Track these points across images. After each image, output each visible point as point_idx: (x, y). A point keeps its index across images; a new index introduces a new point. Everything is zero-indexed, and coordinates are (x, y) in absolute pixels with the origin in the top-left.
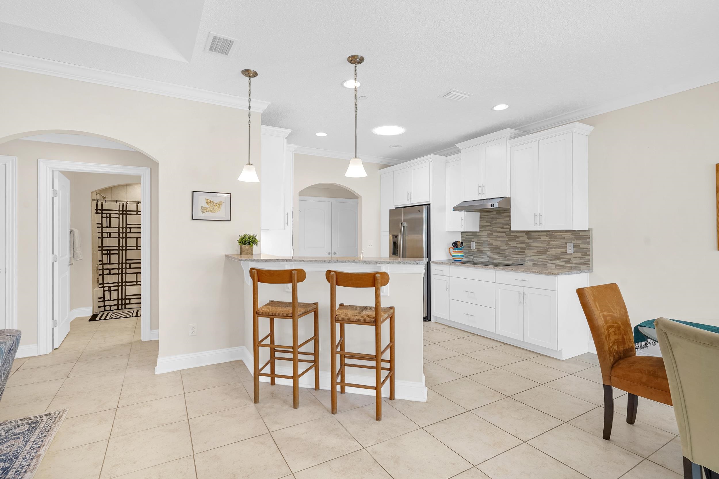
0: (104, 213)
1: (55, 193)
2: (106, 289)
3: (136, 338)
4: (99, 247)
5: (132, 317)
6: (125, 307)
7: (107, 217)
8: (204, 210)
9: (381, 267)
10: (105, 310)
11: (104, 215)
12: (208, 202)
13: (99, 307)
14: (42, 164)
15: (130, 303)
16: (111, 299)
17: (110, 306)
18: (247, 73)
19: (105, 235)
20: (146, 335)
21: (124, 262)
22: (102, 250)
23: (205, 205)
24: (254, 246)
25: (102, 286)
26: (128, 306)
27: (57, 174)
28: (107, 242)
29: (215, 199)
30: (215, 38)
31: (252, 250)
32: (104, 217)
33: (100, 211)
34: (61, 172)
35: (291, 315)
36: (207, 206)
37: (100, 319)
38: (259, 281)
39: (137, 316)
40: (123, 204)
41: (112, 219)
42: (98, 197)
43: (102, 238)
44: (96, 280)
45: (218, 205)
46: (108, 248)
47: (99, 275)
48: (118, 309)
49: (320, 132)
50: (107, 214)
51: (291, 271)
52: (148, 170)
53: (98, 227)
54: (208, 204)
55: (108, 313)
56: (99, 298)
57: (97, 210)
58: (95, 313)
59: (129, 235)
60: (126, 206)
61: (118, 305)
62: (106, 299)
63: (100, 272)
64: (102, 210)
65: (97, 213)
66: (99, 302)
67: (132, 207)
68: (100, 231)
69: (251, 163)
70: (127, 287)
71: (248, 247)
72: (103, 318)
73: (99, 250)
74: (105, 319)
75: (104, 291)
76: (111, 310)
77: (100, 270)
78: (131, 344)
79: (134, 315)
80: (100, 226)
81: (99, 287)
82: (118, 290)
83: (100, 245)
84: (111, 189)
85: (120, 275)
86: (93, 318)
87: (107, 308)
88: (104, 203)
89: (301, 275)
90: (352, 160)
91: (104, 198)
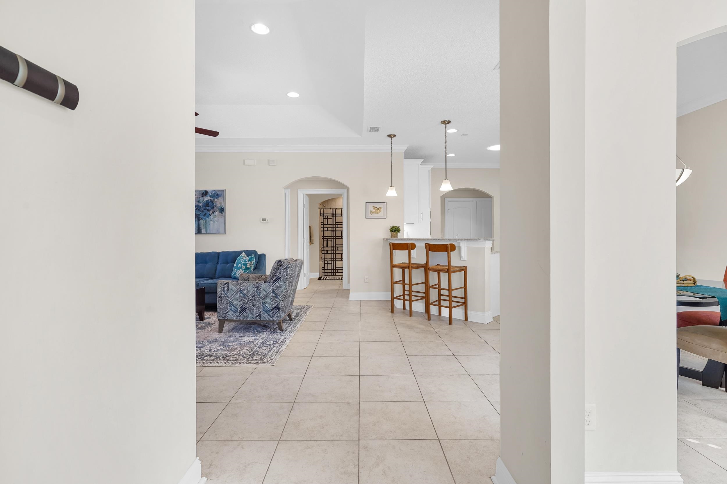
0: (325, 216)
1: (304, 205)
2: (326, 262)
3: (341, 288)
4: (322, 237)
5: (339, 279)
6: (335, 274)
7: (326, 218)
8: (372, 213)
9: (460, 242)
10: (325, 275)
11: (324, 217)
12: (374, 208)
13: (322, 273)
14: (299, 191)
15: (338, 272)
16: (329, 269)
17: (328, 273)
18: (390, 136)
19: (325, 229)
20: (345, 287)
21: (335, 246)
22: (323, 239)
23: (373, 210)
24: (399, 233)
25: (323, 260)
26: (337, 274)
27: (305, 195)
28: (327, 234)
29: (378, 206)
30: (371, 128)
31: (397, 235)
32: (324, 218)
33: (322, 215)
34: (306, 194)
35: (408, 267)
36: (374, 210)
37: (323, 279)
38: (393, 249)
39: (341, 279)
40: (334, 210)
41: (328, 219)
42: (321, 206)
43: (323, 231)
44: (320, 257)
45: (379, 210)
46: (327, 237)
47: (322, 253)
48: (332, 275)
49: (450, 154)
50: (326, 216)
51: (407, 244)
52: (346, 190)
53: (321, 225)
54: (374, 209)
55: (327, 277)
56: (322, 268)
57: (321, 214)
58: (320, 277)
59: (337, 229)
60: (336, 211)
61: (332, 272)
62: (326, 269)
63: (323, 252)
64: (323, 214)
65: (321, 216)
66: (322, 270)
67: (338, 211)
68: (322, 227)
69: (393, 186)
70: (336, 262)
71: (395, 233)
72: (324, 279)
73: (322, 239)
74: (325, 279)
75: (325, 263)
76: (328, 275)
77: (322, 250)
78: (338, 290)
79: (340, 279)
80: (322, 224)
81: (322, 261)
82: (332, 263)
83: (323, 236)
84: (327, 201)
85: (333, 254)
86: (320, 279)
87: (326, 274)
88: (324, 210)
89: (413, 246)
90: (444, 181)
91: (324, 206)
